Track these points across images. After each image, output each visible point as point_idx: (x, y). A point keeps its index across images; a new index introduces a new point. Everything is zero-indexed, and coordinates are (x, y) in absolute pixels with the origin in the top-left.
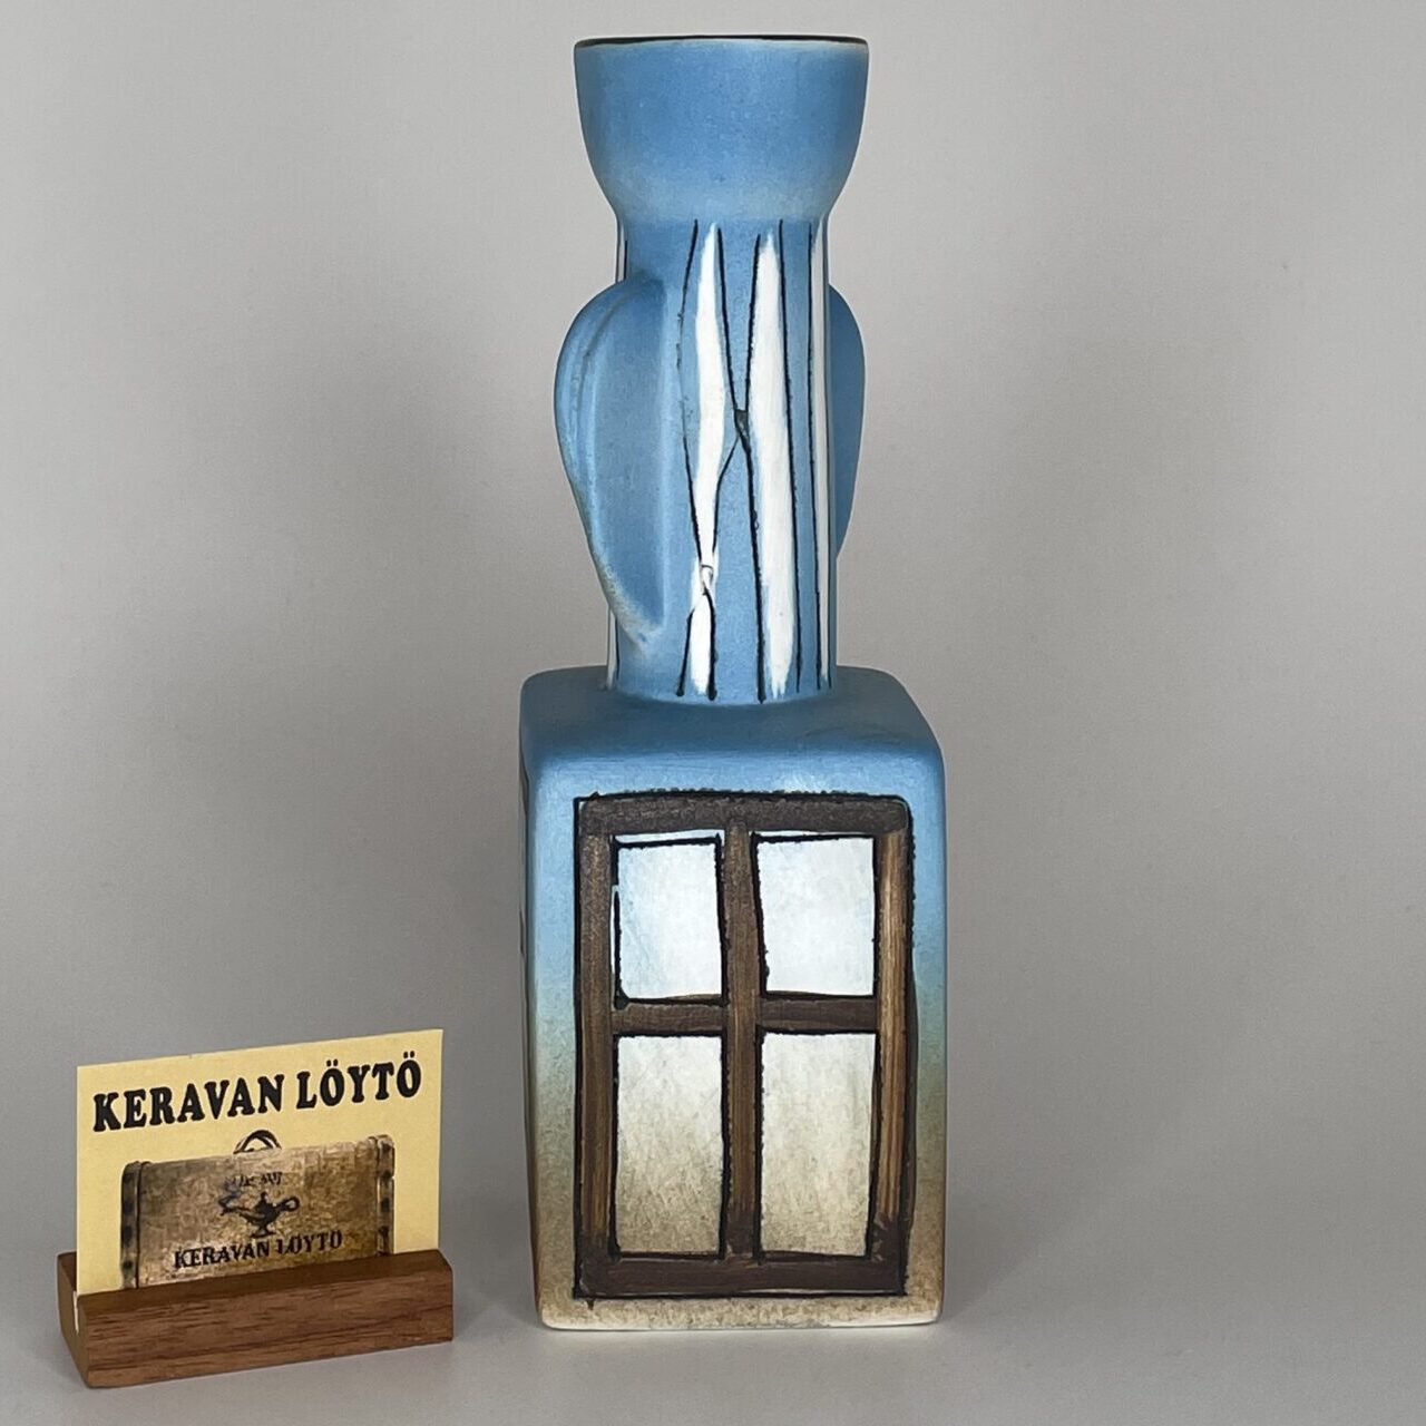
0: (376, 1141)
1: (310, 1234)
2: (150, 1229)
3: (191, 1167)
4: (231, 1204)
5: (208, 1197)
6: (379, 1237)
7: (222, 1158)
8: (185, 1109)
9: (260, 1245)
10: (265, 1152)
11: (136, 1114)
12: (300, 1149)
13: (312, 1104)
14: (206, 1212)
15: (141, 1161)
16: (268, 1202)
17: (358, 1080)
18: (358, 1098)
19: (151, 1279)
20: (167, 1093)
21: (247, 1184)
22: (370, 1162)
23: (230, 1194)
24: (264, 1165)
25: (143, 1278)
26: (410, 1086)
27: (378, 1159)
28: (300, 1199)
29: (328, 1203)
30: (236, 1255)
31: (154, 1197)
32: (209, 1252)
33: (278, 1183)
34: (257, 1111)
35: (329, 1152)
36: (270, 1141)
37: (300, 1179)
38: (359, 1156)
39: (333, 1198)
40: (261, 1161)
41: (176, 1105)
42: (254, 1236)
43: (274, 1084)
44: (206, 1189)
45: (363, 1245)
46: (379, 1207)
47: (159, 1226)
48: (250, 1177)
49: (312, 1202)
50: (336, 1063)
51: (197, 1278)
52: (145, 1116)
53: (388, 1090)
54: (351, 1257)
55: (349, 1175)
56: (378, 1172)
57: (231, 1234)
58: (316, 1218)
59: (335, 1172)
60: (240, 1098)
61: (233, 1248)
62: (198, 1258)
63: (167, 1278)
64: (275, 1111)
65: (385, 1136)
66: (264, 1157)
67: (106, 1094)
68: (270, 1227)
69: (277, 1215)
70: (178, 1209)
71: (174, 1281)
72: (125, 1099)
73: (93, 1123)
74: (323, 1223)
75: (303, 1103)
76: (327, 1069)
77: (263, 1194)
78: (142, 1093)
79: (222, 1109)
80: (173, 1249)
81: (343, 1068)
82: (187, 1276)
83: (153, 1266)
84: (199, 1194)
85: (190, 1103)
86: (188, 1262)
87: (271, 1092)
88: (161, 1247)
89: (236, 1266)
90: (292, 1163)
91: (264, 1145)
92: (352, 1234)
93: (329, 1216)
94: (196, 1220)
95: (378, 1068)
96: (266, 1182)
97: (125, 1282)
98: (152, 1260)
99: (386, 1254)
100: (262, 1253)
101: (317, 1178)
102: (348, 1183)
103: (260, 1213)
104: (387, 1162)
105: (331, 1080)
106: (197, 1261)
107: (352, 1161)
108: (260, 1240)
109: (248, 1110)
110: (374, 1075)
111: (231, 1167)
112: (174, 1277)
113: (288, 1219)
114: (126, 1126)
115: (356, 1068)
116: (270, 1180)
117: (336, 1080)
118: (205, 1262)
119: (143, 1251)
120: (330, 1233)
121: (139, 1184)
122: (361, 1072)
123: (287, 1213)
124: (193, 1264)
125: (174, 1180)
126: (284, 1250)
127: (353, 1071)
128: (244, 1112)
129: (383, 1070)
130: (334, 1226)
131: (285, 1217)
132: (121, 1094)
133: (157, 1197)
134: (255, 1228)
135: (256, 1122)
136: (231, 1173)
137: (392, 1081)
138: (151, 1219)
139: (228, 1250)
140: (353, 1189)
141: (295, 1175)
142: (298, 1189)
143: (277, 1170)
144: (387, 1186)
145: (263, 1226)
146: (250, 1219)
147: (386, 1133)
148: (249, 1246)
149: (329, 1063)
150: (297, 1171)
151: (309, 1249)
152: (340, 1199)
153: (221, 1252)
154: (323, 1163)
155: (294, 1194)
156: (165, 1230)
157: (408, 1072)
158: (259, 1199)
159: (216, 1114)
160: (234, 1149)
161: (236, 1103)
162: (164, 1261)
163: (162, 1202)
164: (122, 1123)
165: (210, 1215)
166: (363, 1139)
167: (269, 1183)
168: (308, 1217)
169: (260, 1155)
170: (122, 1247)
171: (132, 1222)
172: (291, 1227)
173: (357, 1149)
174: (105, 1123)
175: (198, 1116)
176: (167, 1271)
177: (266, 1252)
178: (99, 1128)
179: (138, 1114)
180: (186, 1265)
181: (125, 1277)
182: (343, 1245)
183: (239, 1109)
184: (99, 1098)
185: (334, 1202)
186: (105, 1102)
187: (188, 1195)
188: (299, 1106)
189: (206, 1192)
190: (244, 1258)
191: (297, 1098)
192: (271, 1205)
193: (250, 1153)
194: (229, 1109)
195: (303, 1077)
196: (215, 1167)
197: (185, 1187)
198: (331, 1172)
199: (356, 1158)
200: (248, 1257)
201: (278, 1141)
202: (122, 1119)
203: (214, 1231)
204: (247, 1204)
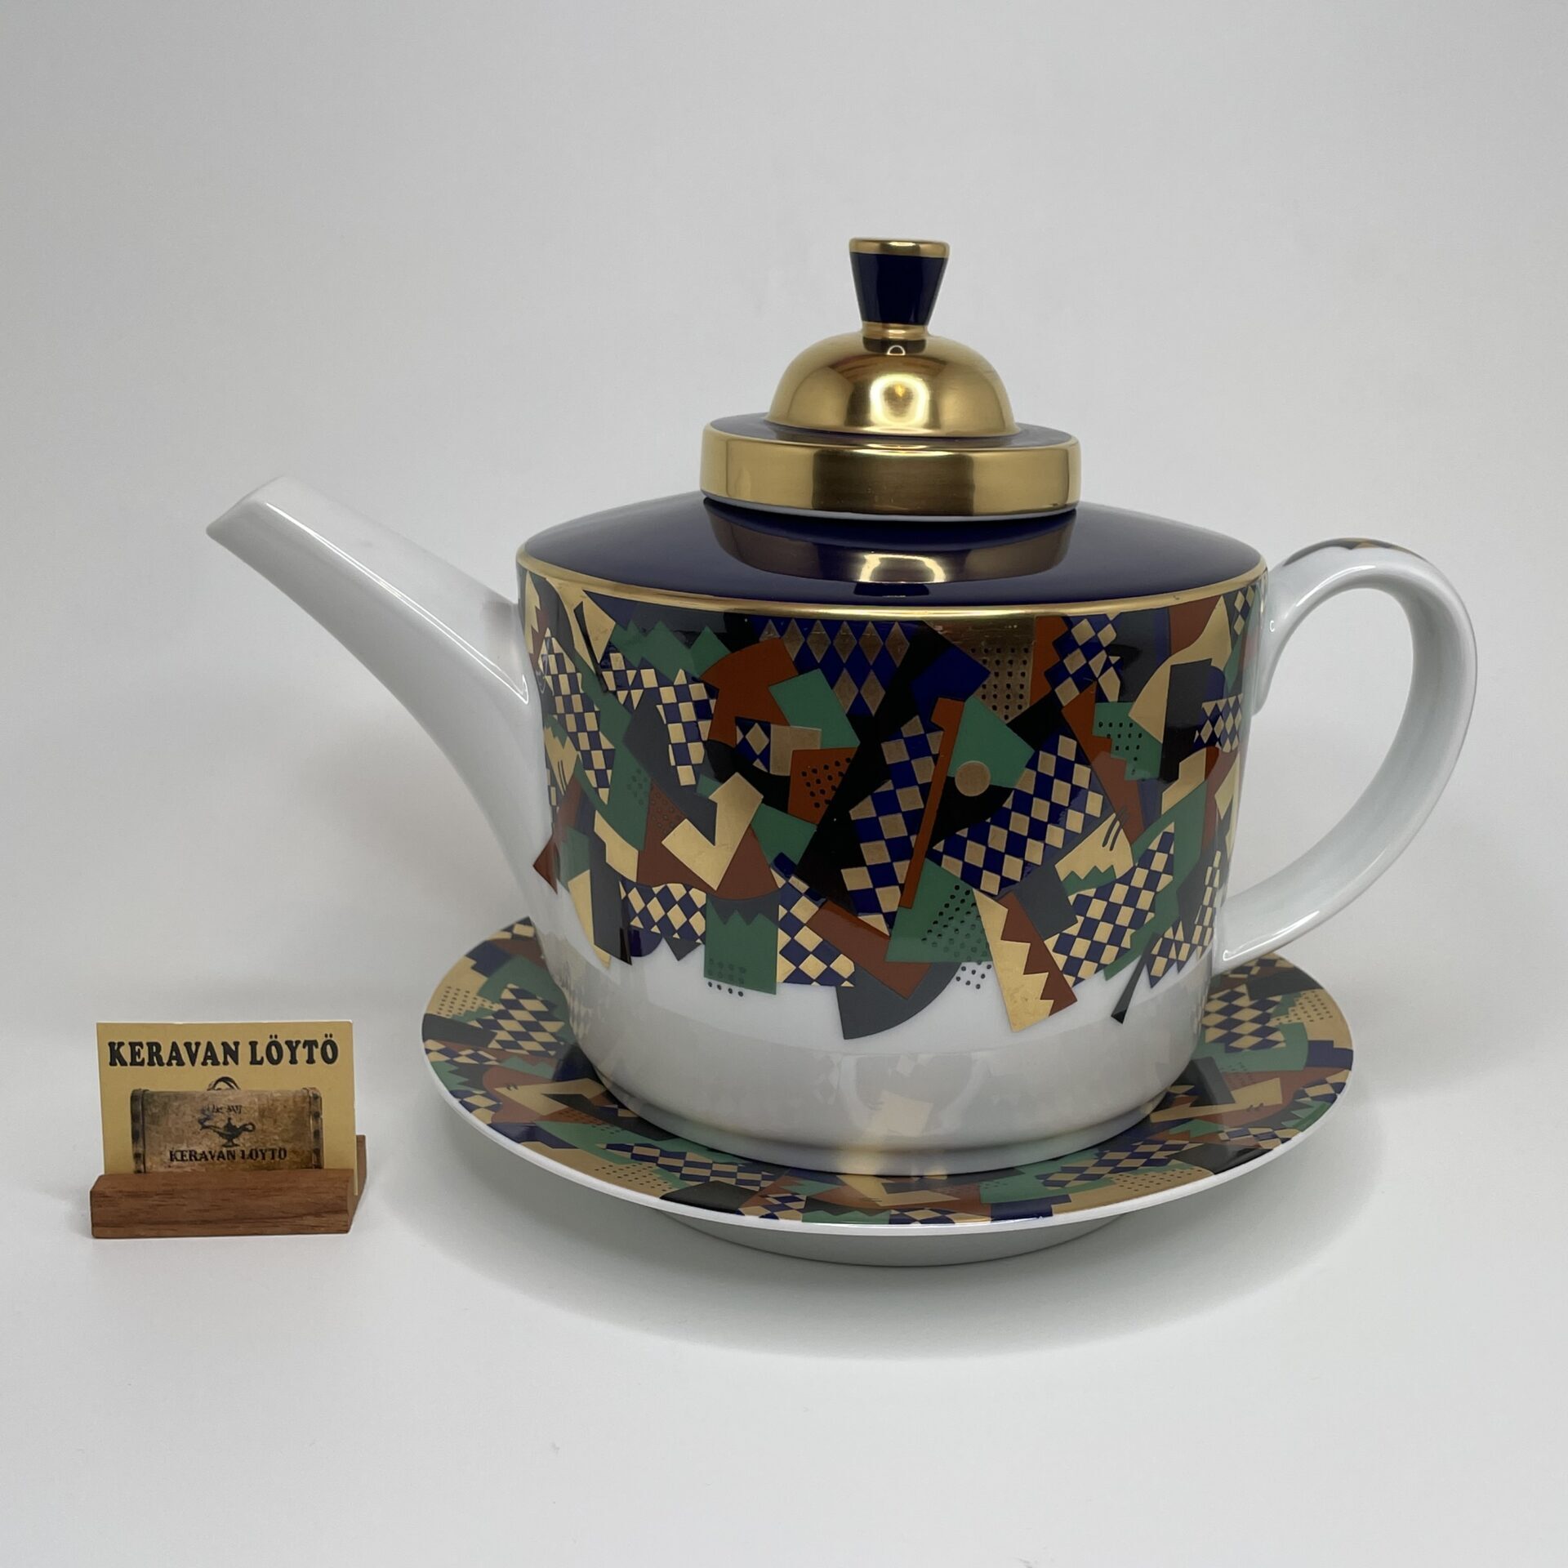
0: (308, 1091)
1: (264, 1148)
2: (153, 1134)
3: (177, 1096)
4: (207, 1123)
5: (190, 1117)
6: (314, 1156)
7: (198, 1092)
8: (171, 1058)
9: (228, 1152)
10: (230, 1092)
11: (137, 1057)
12: (254, 1091)
13: (261, 1062)
14: (190, 1127)
15: (143, 1088)
16: (233, 1122)
17: (293, 1050)
18: (293, 1061)
19: (154, 1166)
20: (158, 1047)
21: (218, 1111)
22: (304, 1105)
23: (205, 1117)
24: (229, 1100)
25: (148, 1164)
26: (330, 1056)
27: (310, 1103)
28: (254, 1123)
29: (275, 1128)
30: (212, 1157)
31: (153, 1114)
32: (193, 1153)
33: (240, 1112)
34: (221, 1064)
35: (275, 1095)
36: (232, 1084)
37: (255, 1111)
38: (297, 1099)
39: (280, 1127)
40: (226, 1097)
41: (165, 1054)
42: (224, 1146)
43: (233, 1048)
44: (188, 1111)
45: (302, 1160)
46: (312, 1135)
47: (157, 1133)
48: (219, 1107)
49: (265, 1127)
50: (276, 1037)
51: (185, 1170)
52: (143, 1060)
53: (315, 1058)
54: (295, 1166)
55: (290, 1112)
56: (310, 1112)
57: (210, 1143)
58: (267, 1138)
59: (279, 1109)
60: (209, 1054)
61: (210, 1152)
62: (185, 1156)
63: (165, 1167)
64: (233, 1063)
65: (314, 1089)
66: (229, 1095)
67: (116, 1042)
68: (235, 1141)
69: (240, 1133)
70: (170, 1125)
71: (170, 1170)
72: (129, 1047)
73: (109, 1060)
74: (274, 1142)
75: (254, 1061)
76: (269, 1040)
77: (229, 1119)
78: (141, 1044)
79: (197, 1060)
80: (168, 1148)
81: (281, 1041)
82: (178, 1167)
83: (155, 1158)
84: (184, 1114)
85: (174, 1054)
86: (179, 1157)
87: (231, 1053)
88: (160, 1146)
89: (213, 1164)
90: (249, 1100)
91: (228, 1087)
92: (294, 1152)
93: (277, 1137)
94: (183, 1131)
95: (306, 1043)
96: (231, 1111)
97: (136, 1167)
98: (154, 1154)
99: (319, 1166)
100: (230, 1157)
101: (267, 1111)
102: (289, 1117)
103: (228, 1131)
104: (317, 1106)
105: (273, 1048)
106: (185, 1158)
107: (291, 1102)
108: (229, 1149)
109: (215, 1063)
110: (304, 1047)
111: (206, 1099)
112: (170, 1167)
113: (247, 1137)
114: (131, 1064)
115: (291, 1042)
116: (234, 1110)
117: (276, 1048)
118: (191, 1160)
119: (148, 1147)
120: (278, 1149)
121: (141, 1103)
122: (294, 1045)
123: (247, 1133)
124: (182, 1160)
125: (166, 1104)
126: (246, 1157)
127: (288, 1043)
128: (213, 1064)
129: (310, 1044)
130: (281, 1144)
131: (245, 1135)
132: (126, 1043)
133: (155, 1113)
134: (225, 1141)
135: (221, 1071)
136: (205, 1103)
137: (317, 1052)
138: (153, 1127)
139: (207, 1153)
140: (293, 1122)
141: (251, 1108)
142: (254, 1118)
143: (238, 1104)
144: (317, 1122)
145: (230, 1138)
146: (221, 1135)
147: (313, 1086)
148: (221, 1152)
149: (271, 1037)
150: (252, 1106)
151: (264, 1158)
152: (283, 1127)
153: (201, 1154)
154: (271, 1102)
155: (252, 1121)
156: (162, 1136)
157: (328, 1047)
158: (227, 1122)
159: (193, 1063)
160: (207, 1087)
161: (206, 1058)
162: (163, 1156)
163: (159, 1117)
164: (129, 1064)
165: (193, 1129)
166: (299, 1088)
167: (233, 1112)
168: (262, 1137)
169: (226, 1093)
170: (133, 1143)
171: (139, 1127)
172: (251, 1142)
173: (294, 1097)
174: (117, 1061)
175: (181, 1063)
176: (165, 1163)
177: (234, 1157)
178: (113, 1063)
179: (139, 1058)
180: (177, 1160)
181: (137, 1163)
182: (287, 1158)
183: (209, 1061)
184: (111, 1044)
185: (280, 1129)
186: (116, 1047)
187: (177, 1115)
188: (252, 1063)
189: (190, 1115)
190: (218, 1159)
191: (250, 1060)
192: (235, 1127)
193: (219, 1091)
194: (202, 1060)
195: (253, 1044)
196: (194, 1098)
197: (176, 1111)
198: (276, 1109)
199: (294, 1102)
200: (221, 1159)
201: (238, 1085)
202: (128, 1059)
203: (194, 1140)
204: (218, 1125)
